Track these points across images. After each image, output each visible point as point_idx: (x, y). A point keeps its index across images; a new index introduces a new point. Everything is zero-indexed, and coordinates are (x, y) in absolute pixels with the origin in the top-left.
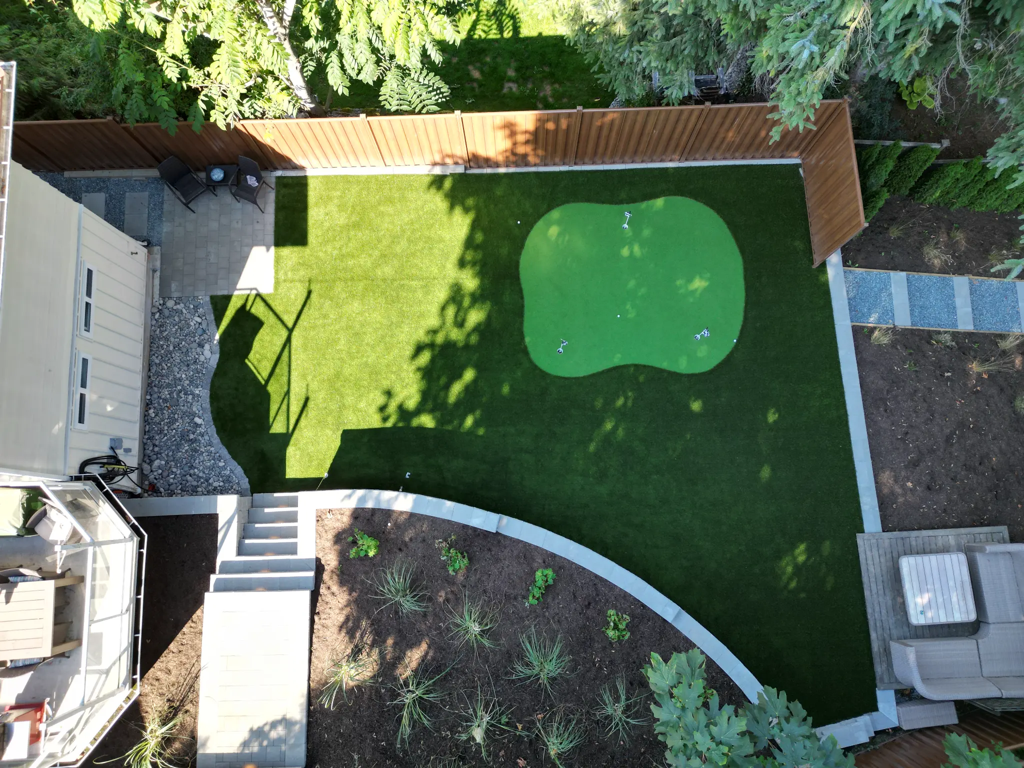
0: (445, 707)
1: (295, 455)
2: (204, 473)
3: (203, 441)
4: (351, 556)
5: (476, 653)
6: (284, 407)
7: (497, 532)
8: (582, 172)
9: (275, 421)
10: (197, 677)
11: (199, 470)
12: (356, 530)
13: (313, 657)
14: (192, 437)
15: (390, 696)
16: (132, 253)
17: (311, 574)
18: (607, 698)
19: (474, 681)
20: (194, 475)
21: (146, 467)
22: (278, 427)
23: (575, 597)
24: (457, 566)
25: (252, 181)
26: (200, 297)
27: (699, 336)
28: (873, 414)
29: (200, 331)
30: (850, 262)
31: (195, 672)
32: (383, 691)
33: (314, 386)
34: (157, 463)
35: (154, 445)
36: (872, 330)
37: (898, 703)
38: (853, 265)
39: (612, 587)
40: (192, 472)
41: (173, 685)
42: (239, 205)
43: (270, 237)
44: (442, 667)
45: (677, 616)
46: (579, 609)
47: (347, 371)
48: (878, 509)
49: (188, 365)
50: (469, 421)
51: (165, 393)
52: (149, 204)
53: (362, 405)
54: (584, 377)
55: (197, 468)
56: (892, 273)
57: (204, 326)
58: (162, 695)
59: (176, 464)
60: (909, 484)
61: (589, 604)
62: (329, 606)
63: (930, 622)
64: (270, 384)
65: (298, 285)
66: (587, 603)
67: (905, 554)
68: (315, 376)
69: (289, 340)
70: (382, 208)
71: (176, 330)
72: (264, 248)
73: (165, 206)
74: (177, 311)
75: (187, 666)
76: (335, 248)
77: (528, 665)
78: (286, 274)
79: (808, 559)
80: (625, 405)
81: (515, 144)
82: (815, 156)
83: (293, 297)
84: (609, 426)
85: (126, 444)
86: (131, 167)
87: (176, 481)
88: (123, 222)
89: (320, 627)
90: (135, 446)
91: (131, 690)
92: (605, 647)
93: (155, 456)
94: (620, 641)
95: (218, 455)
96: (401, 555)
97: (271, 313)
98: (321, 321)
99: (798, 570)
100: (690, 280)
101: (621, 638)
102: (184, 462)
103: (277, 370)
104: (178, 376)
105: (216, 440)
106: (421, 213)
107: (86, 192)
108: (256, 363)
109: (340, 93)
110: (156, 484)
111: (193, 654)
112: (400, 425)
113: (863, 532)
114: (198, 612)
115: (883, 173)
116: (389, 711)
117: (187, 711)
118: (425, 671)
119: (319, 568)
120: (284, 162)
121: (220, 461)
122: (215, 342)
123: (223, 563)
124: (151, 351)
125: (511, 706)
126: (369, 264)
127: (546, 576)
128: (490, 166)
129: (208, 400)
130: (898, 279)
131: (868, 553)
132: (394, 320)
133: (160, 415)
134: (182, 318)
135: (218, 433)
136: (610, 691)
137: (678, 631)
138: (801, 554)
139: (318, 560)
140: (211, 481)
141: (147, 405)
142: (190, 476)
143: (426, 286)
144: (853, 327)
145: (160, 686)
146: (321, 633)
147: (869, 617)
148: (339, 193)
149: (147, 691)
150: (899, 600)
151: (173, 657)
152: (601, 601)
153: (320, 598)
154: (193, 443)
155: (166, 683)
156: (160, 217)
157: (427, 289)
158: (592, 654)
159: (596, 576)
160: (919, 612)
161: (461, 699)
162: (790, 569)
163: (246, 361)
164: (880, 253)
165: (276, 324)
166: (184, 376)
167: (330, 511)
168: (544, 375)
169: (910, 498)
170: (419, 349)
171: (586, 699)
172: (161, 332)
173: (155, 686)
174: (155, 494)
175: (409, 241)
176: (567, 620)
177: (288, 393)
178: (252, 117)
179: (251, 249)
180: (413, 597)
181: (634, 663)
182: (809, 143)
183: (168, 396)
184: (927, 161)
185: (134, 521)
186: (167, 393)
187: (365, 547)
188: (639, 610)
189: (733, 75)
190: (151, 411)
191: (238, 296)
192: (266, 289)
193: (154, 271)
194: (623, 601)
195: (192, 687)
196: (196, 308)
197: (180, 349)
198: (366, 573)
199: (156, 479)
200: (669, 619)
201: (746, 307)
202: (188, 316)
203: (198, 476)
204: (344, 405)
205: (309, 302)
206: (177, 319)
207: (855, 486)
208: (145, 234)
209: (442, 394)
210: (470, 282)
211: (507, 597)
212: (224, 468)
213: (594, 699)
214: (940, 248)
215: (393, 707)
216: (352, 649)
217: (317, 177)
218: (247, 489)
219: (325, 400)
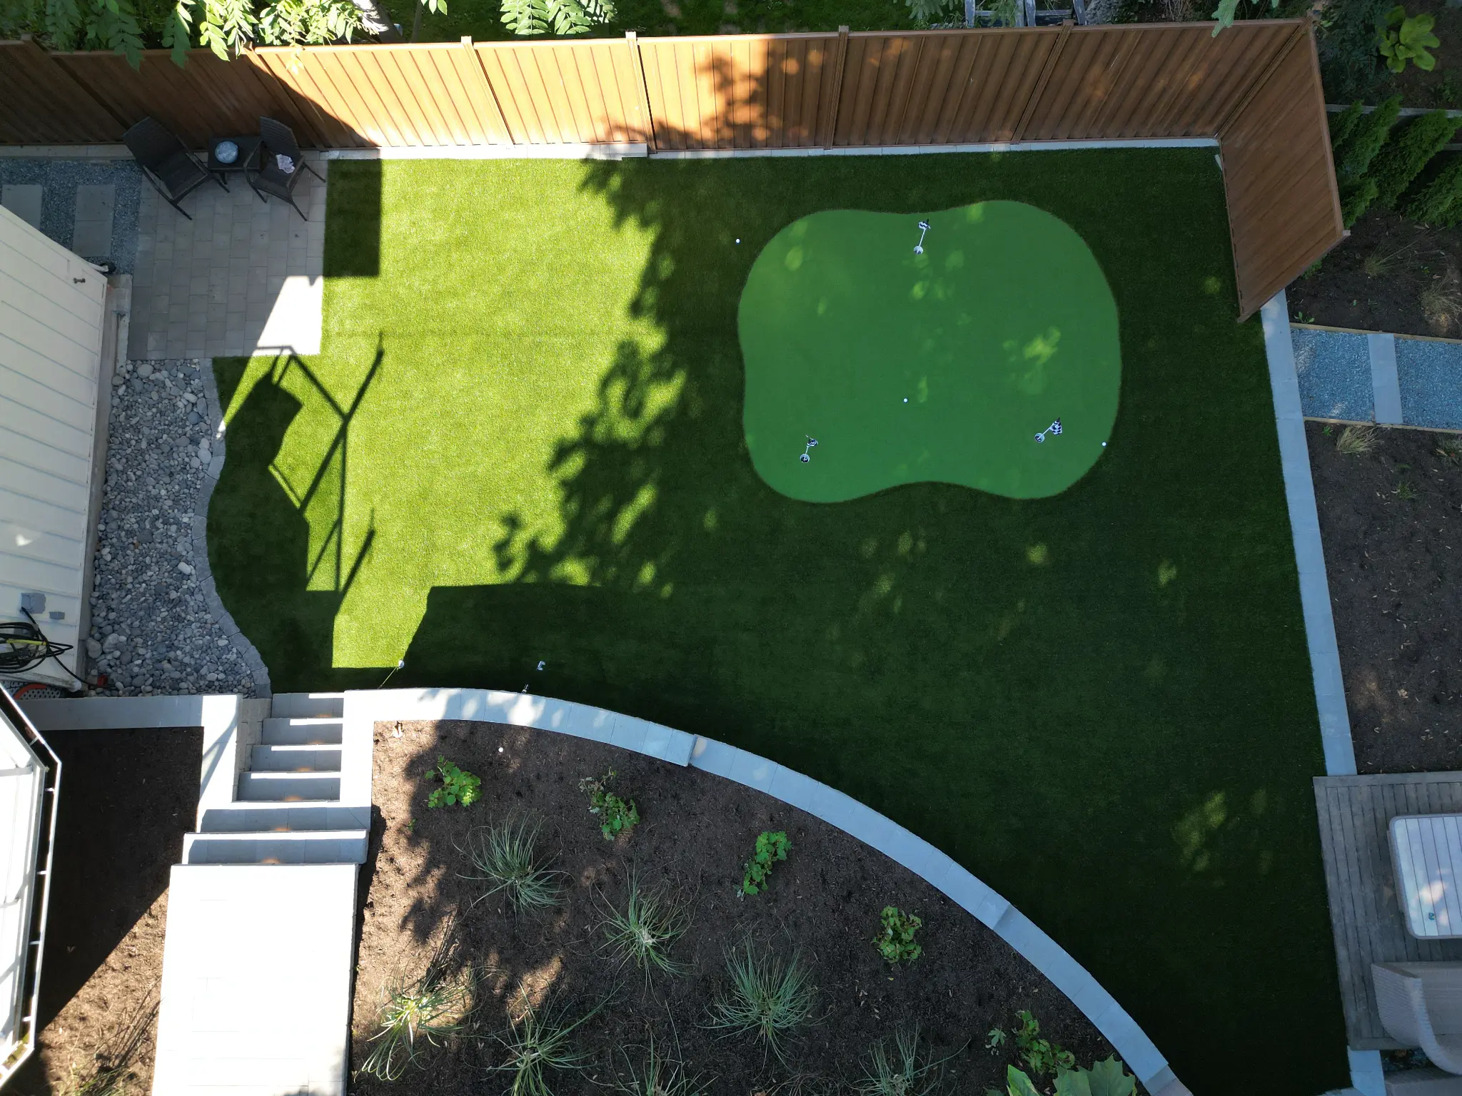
0: (590, 1075)
1: (350, 629)
2: (192, 657)
3: (192, 603)
4: (431, 805)
5: (648, 980)
6: (332, 546)
7: (690, 766)
8: (845, 158)
9: (317, 571)
10: (153, 1014)
11: (185, 653)
12: (441, 759)
13: (358, 983)
14: (173, 595)
15: (494, 1055)
16: (76, 281)
17: (361, 835)
18: (881, 1063)
19: (642, 1031)
20: (176, 660)
21: (94, 645)
22: (321, 581)
23: (824, 881)
24: (617, 824)
25: (285, 163)
26: (196, 361)
27: (1042, 436)
28: (1340, 572)
29: (193, 417)
30: (1300, 314)
31: (152, 1005)
32: (481, 1046)
33: (384, 511)
34: (112, 639)
35: (110, 609)
36: (1339, 429)
37: (1387, 1073)
38: (1305, 320)
39: (888, 864)
40: (172, 654)
41: (111, 1028)
42: (266, 207)
43: (319, 262)
44: (588, 1005)
45: (1004, 918)
46: (831, 903)
47: (441, 487)
48: (1350, 735)
49: (171, 475)
50: (647, 573)
51: (131, 521)
52: (116, 205)
53: (464, 546)
54: (845, 504)
55: (181, 649)
56: (1371, 335)
57: (200, 408)
58: (88, 1047)
59: (145, 642)
60: (1403, 693)
61: (850, 894)
62: (390, 892)
63: (1446, 933)
64: (309, 507)
65: (363, 342)
66: (845, 894)
67: (1397, 814)
68: (385, 496)
69: (342, 434)
70: (507, 215)
71: (154, 416)
72: (304, 280)
73: (143, 209)
74: (155, 383)
75: (138, 994)
76: (425, 280)
77: (739, 1004)
78: (341, 322)
79: (1227, 819)
80: (912, 551)
81: (730, 103)
82: (1243, 134)
83: (352, 361)
84: (885, 586)
85: (52, 605)
86: (86, 142)
87: (144, 670)
88: (72, 235)
89: (373, 929)
90: (74, 611)
91: (18, 1044)
92: (878, 971)
93: (109, 628)
94: (903, 962)
95: (217, 626)
96: (519, 804)
97: (315, 389)
98: (399, 402)
99: (1212, 839)
100: (1027, 340)
101: (905, 957)
102: (159, 639)
103: (323, 485)
104: (154, 492)
105: (215, 600)
106: (572, 223)
107: (9, 182)
108: (286, 472)
109: (433, 8)
110: (110, 674)
111: (149, 973)
112: (531, 578)
113: (1324, 773)
114: (161, 899)
115: (1370, 151)
116: (490, 1082)
117: (132, 1076)
118: (557, 1009)
119: (376, 823)
120: (342, 134)
121: (220, 637)
122: (219, 436)
123: (209, 813)
124: (110, 449)
125: (707, 1077)
126: (482, 308)
127: (774, 844)
128: (688, 148)
129: (204, 533)
130: (1381, 345)
131: (1334, 812)
132: (523, 403)
133: (120, 557)
134: (164, 395)
135: (218, 590)
136: (886, 1052)
137: (1005, 945)
138: (1215, 810)
139: (375, 810)
140: (203, 671)
141: (98, 540)
142: (169, 661)
143: (578, 346)
144: (1306, 423)
145: (86, 1031)
146: (374, 941)
147: (1334, 921)
148: (434, 189)
149: (62, 1040)
150: (1387, 892)
151: (114, 978)
152: (870, 889)
153: (375, 878)
154: (175, 607)
155: (97, 1025)
156: (133, 226)
157: (579, 351)
158: (854, 984)
159: (863, 846)
160: (1426, 915)
161: (619, 1064)
162: (1195, 837)
163: (271, 468)
164: (1351, 301)
165: (323, 406)
166: (163, 492)
167: (398, 725)
168: (777, 499)
169: (1403, 717)
170: (562, 452)
171: (842, 1065)
172: (128, 418)
173: (77, 1030)
174: (107, 692)
175: (551, 268)
176: (811, 922)
177: (339, 523)
178: (277, 42)
179: (284, 280)
180: (538, 879)
181: (928, 999)
182: (1237, 106)
183: (136, 526)
184: (1437, 140)
185: (39, 737)
186: (133, 520)
187: (454, 789)
188: (937, 907)
189: (1099, 13)
190: (106, 551)
191: (259, 359)
192: (308, 347)
193: (120, 316)
194: (908, 890)
195: (145, 1034)
196: (188, 379)
197: (158, 447)
198: (458, 835)
199: (111, 667)
200: (991, 923)
201: (1123, 388)
202: (175, 391)
203: (182, 662)
204: (434, 545)
205: (378, 371)
206: (155, 396)
207: (1311, 694)
208: (108, 255)
209: (603, 528)
210: (651, 339)
211: (705, 880)
212: (227, 649)
213: (856, 1066)
214: (1452, 293)
215: (497, 1075)
216: (429, 970)
217: (399, 162)
218: (265, 685)
219: (401, 536)
